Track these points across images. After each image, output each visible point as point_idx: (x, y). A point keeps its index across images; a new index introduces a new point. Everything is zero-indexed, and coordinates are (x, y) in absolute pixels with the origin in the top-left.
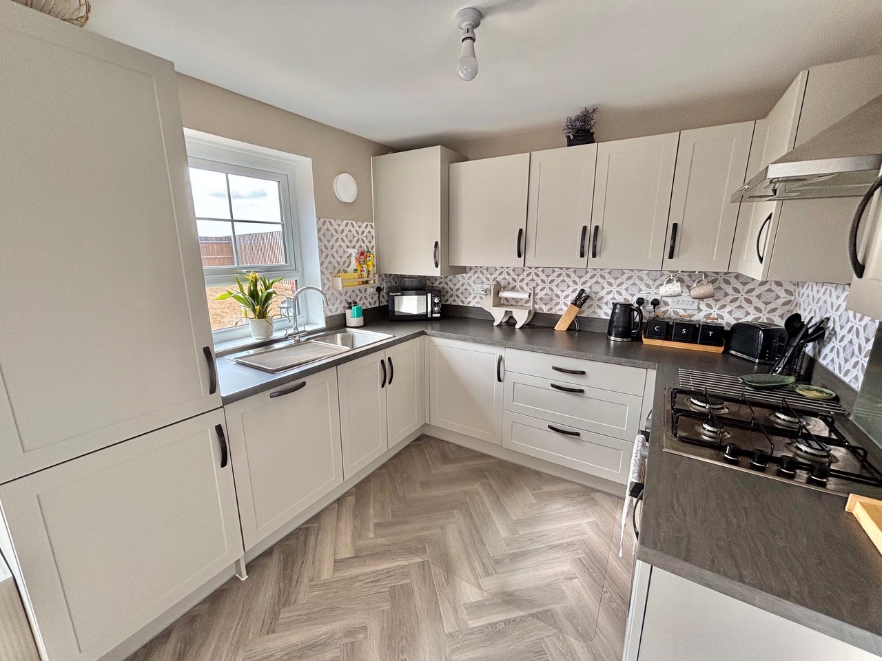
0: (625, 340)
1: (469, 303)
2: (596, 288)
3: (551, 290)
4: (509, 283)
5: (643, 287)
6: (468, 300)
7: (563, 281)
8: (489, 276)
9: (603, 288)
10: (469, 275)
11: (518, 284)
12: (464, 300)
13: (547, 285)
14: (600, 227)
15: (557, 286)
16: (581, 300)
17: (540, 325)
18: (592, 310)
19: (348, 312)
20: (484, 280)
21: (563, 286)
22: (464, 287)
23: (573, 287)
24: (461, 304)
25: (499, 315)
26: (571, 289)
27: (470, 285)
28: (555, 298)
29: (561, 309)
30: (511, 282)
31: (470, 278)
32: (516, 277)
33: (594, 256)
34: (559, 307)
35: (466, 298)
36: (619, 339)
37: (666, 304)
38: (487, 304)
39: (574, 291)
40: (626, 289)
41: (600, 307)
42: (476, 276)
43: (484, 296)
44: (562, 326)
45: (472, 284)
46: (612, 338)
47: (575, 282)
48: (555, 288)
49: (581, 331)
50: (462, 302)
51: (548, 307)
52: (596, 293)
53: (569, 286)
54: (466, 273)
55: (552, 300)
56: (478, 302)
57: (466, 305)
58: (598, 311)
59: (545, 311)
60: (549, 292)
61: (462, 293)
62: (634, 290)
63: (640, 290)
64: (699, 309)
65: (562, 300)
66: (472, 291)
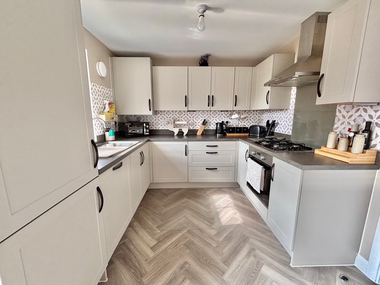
0: (222, 135)
1: (159, 128)
2: (209, 119)
3: (193, 120)
4: (176, 119)
5: (223, 118)
6: (158, 127)
7: (197, 117)
8: (168, 116)
9: (211, 119)
10: (158, 116)
11: (180, 119)
12: (156, 127)
13: (192, 119)
14: (214, 96)
15: (195, 119)
16: (205, 123)
17: (192, 134)
18: (208, 127)
19: (107, 134)
20: (166, 118)
21: (197, 119)
22: (156, 121)
23: (201, 119)
24: (155, 129)
25: (176, 131)
26: (200, 120)
27: (159, 120)
28: (194, 123)
29: (197, 127)
30: (177, 118)
31: (159, 117)
32: (179, 116)
33: (212, 106)
34: (196, 127)
35: (157, 126)
36: (220, 135)
37: (230, 122)
38: (170, 128)
39: (201, 120)
40: (218, 119)
41: (210, 125)
42: (162, 116)
43: (166, 125)
44: (199, 133)
45: (160, 120)
46: (218, 135)
47: (201, 117)
48: (194, 120)
49: (206, 134)
50: (156, 128)
51: (192, 127)
52: (209, 121)
53: (199, 119)
54: (157, 115)
55: (194, 124)
56: (163, 127)
57: (157, 129)
58: (210, 127)
59: (192, 129)
60: (192, 121)
61: (155, 124)
62: (220, 118)
63: (222, 118)
64: (239, 124)
65: (197, 124)
66: (160, 123)
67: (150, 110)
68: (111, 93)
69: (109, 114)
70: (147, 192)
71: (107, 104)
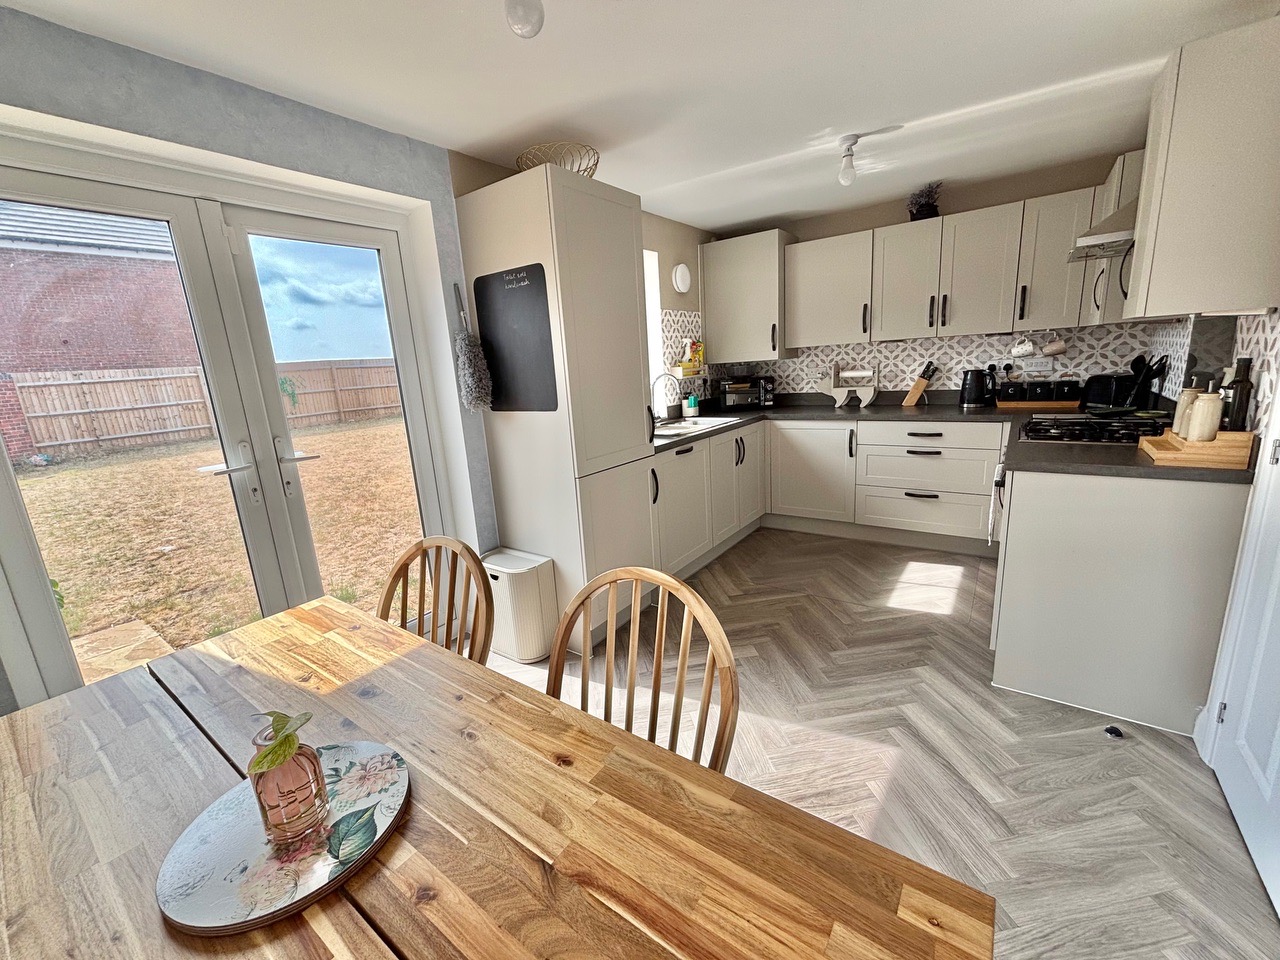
0: (978, 405)
1: (802, 389)
2: (945, 359)
3: (896, 365)
4: (848, 364)
5: (994, 354)
6: (800, 386)
7: (909, 355)
8: (825, 358)
9: (952, 359)
10: (801, 359)
11: (858, 363)
12: (795, 386)
13: (891, 362)
14: (949, 296)
15: (902, 361)
16: (929, 372)
17: (887, 404)
18: (941, 382)
19: (685, 402)
20: (820, 363)
21: (909, 361)
22: (796, 373)
23: (920, 360)
24: (792, 392)
25: (840, 396)
26: (918, 363)
27: (802, 370)
28: (899, 373)
29: (908, 385)
30: (850, 361)
31: (803, 362)
32: (855, 356)
33: (944, 324)
34: (905, 383)
35: (798, 384)
36: (972, 406)
37: (1020, 368)
38: (826, 387)
39: (920, 365)
40: (977, 358)
41: (950, 379)
42: (810, 359)
43: (819, 381)
44: (910, 401)
45: (805, 369)
46: (965, 405)
47: (922, 356)
48: (900, 364)
49: (933, 404)
50: (794, 389)
51: (893, 384)
52: (945, 365)
53: (915, 360)
54: (798, 357)
55: (897, 376)
56: (812, 388)
57: (798, 392)
58: (947, 382)
59: (890, 389)
60: (894, 368)
61: (793, 380)
62: (985, 357)
63: (991, 357)
64: (1054, 370)
65: (908, 376)
66: (805, 377)
67: (774, 349)
68: (700, 321)
69: (691, 364)
70: (758, 530)
71: (689, 345)
